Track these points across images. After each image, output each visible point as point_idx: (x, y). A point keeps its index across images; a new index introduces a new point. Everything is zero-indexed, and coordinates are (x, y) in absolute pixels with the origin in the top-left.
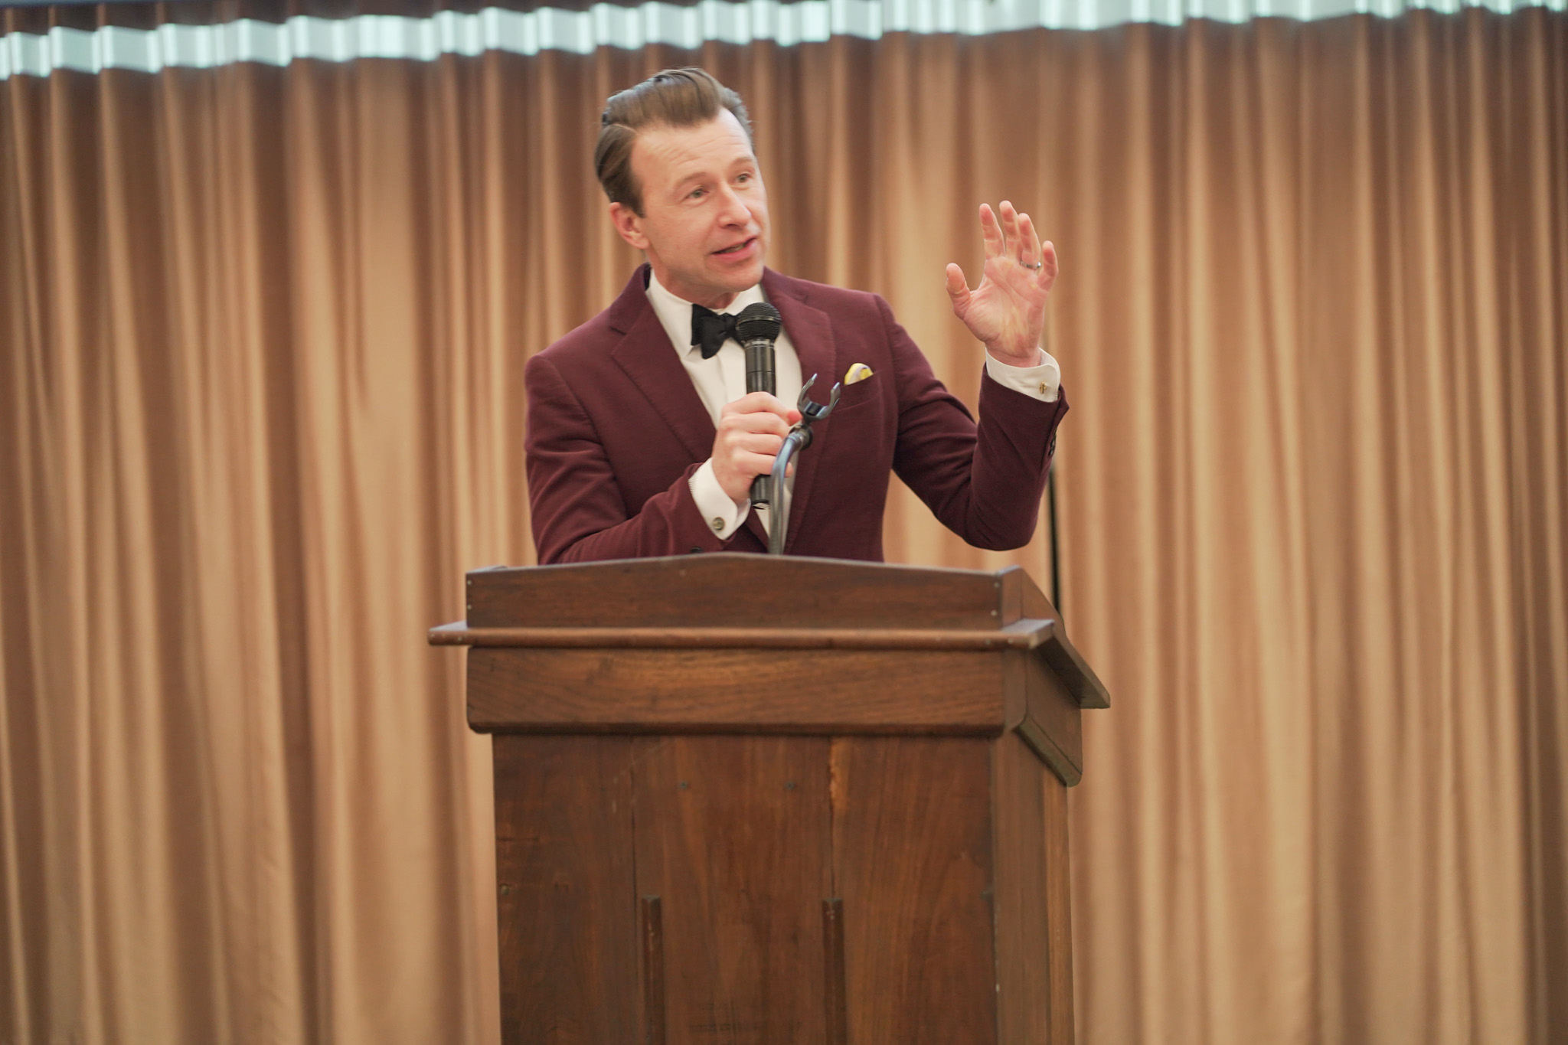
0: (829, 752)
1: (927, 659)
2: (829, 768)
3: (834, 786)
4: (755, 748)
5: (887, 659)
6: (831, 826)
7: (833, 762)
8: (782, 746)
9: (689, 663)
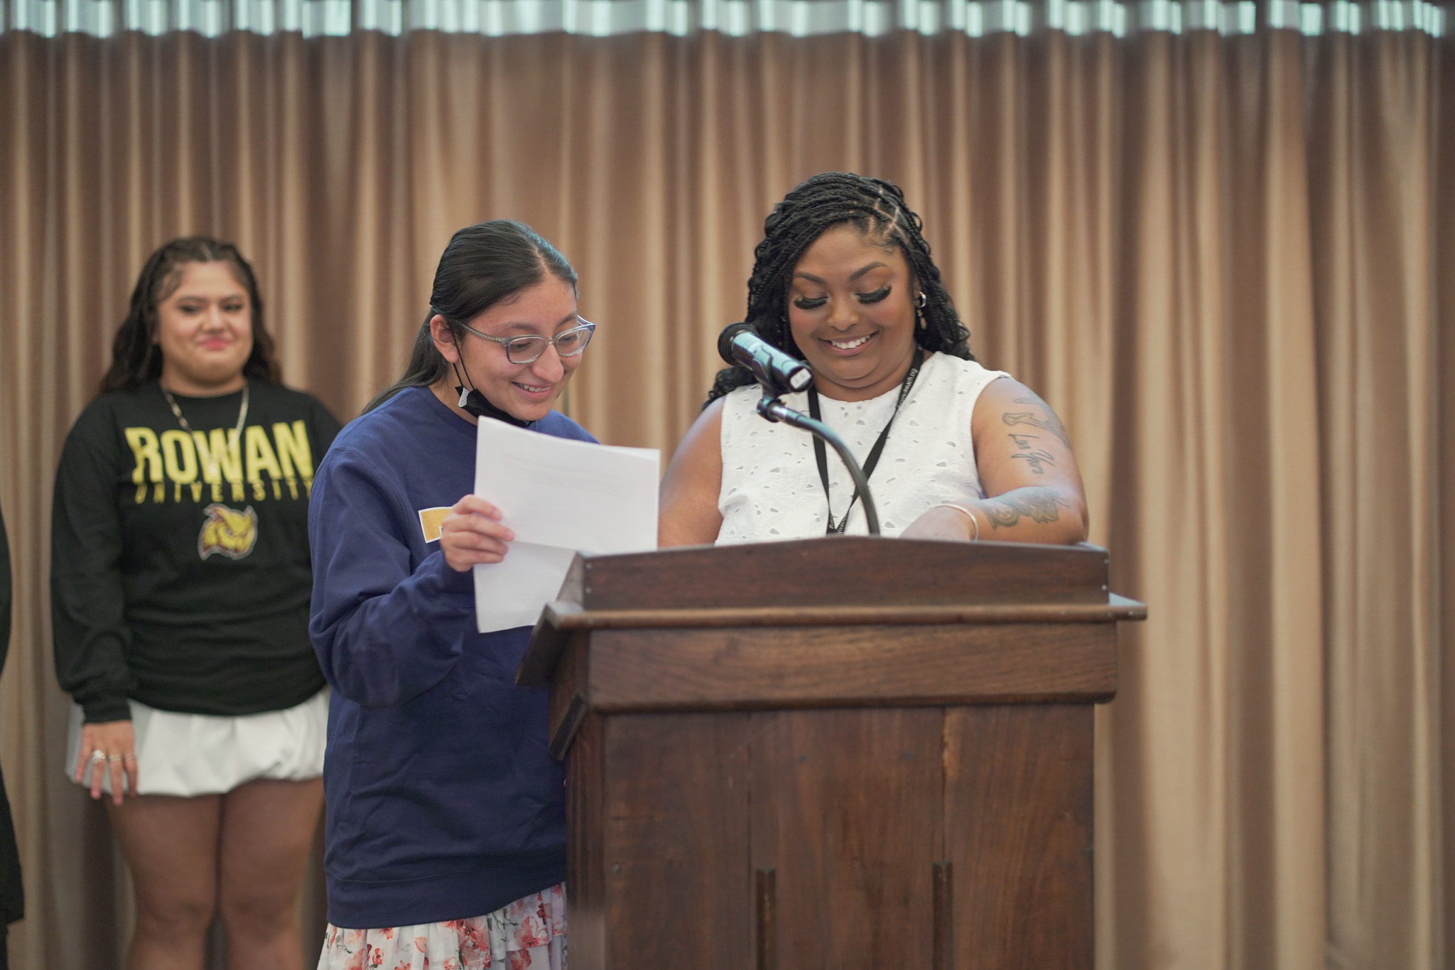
0: (943, 722)
1: (1045, 632)
2: (942, 737)
3: (946, 755)
4: (874, 719)
5: (1009, 633)
6: (943, 792)
7: (946, 731)
8: (897, 717)
9: (817, 641)
